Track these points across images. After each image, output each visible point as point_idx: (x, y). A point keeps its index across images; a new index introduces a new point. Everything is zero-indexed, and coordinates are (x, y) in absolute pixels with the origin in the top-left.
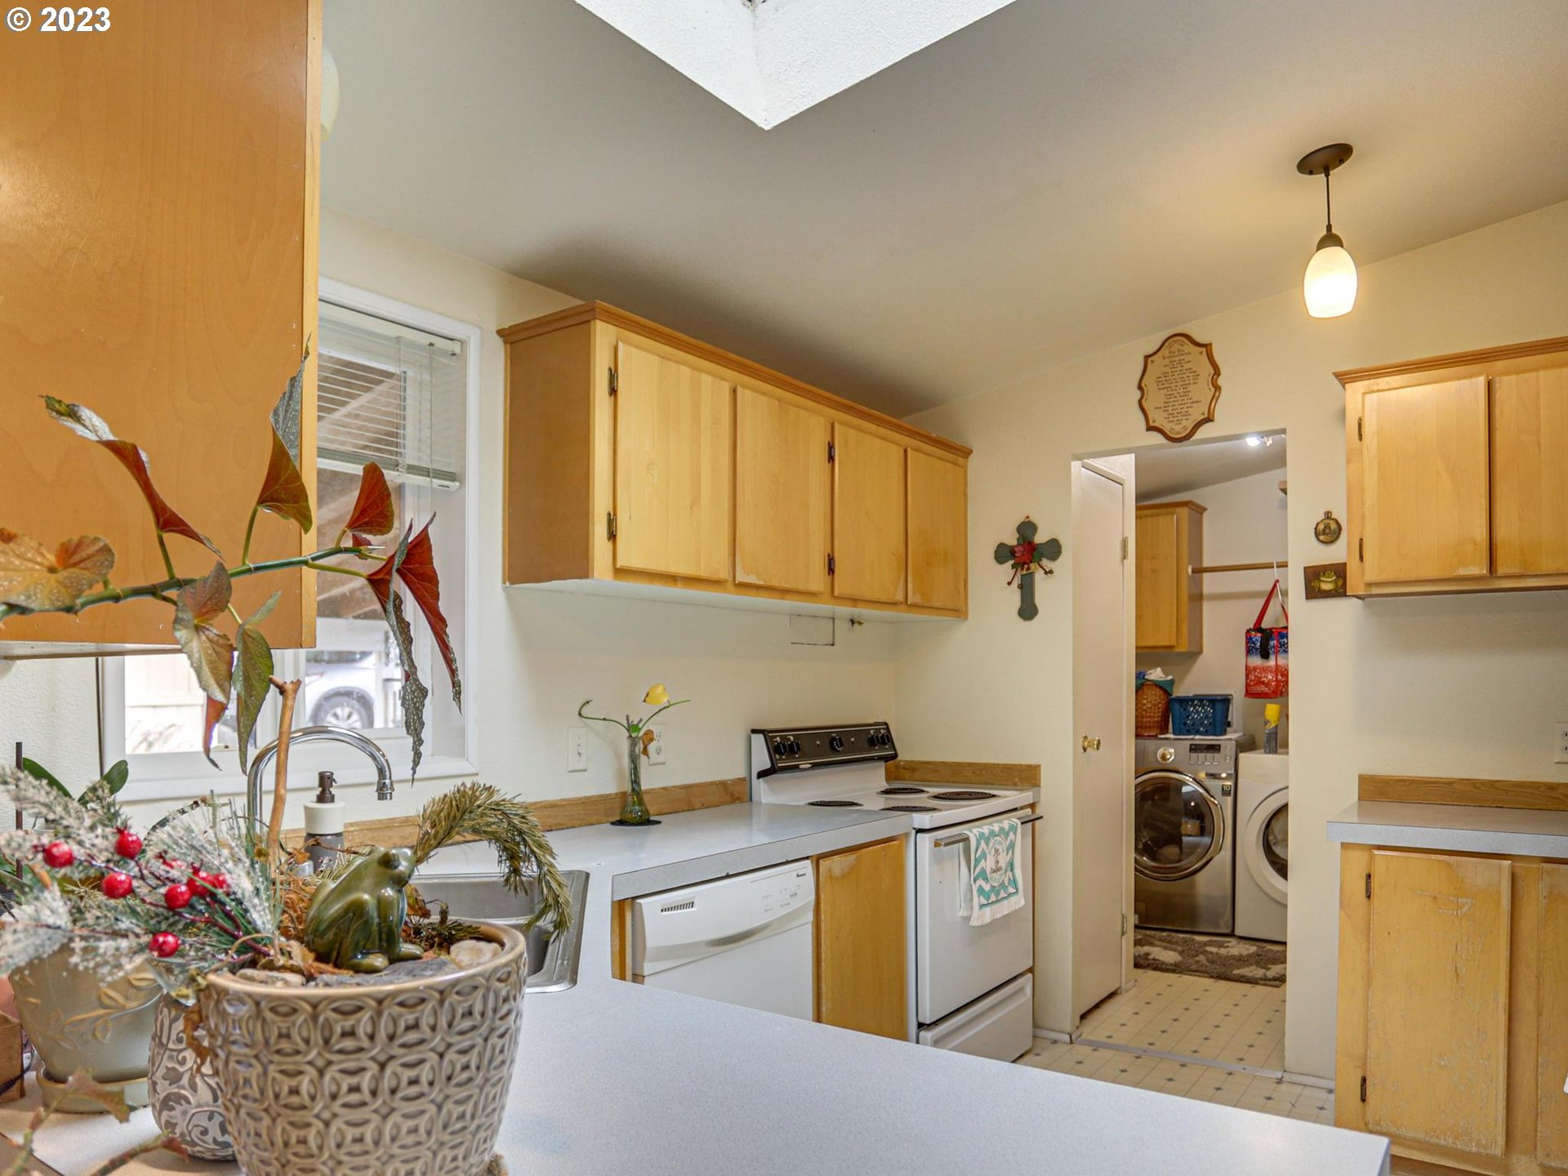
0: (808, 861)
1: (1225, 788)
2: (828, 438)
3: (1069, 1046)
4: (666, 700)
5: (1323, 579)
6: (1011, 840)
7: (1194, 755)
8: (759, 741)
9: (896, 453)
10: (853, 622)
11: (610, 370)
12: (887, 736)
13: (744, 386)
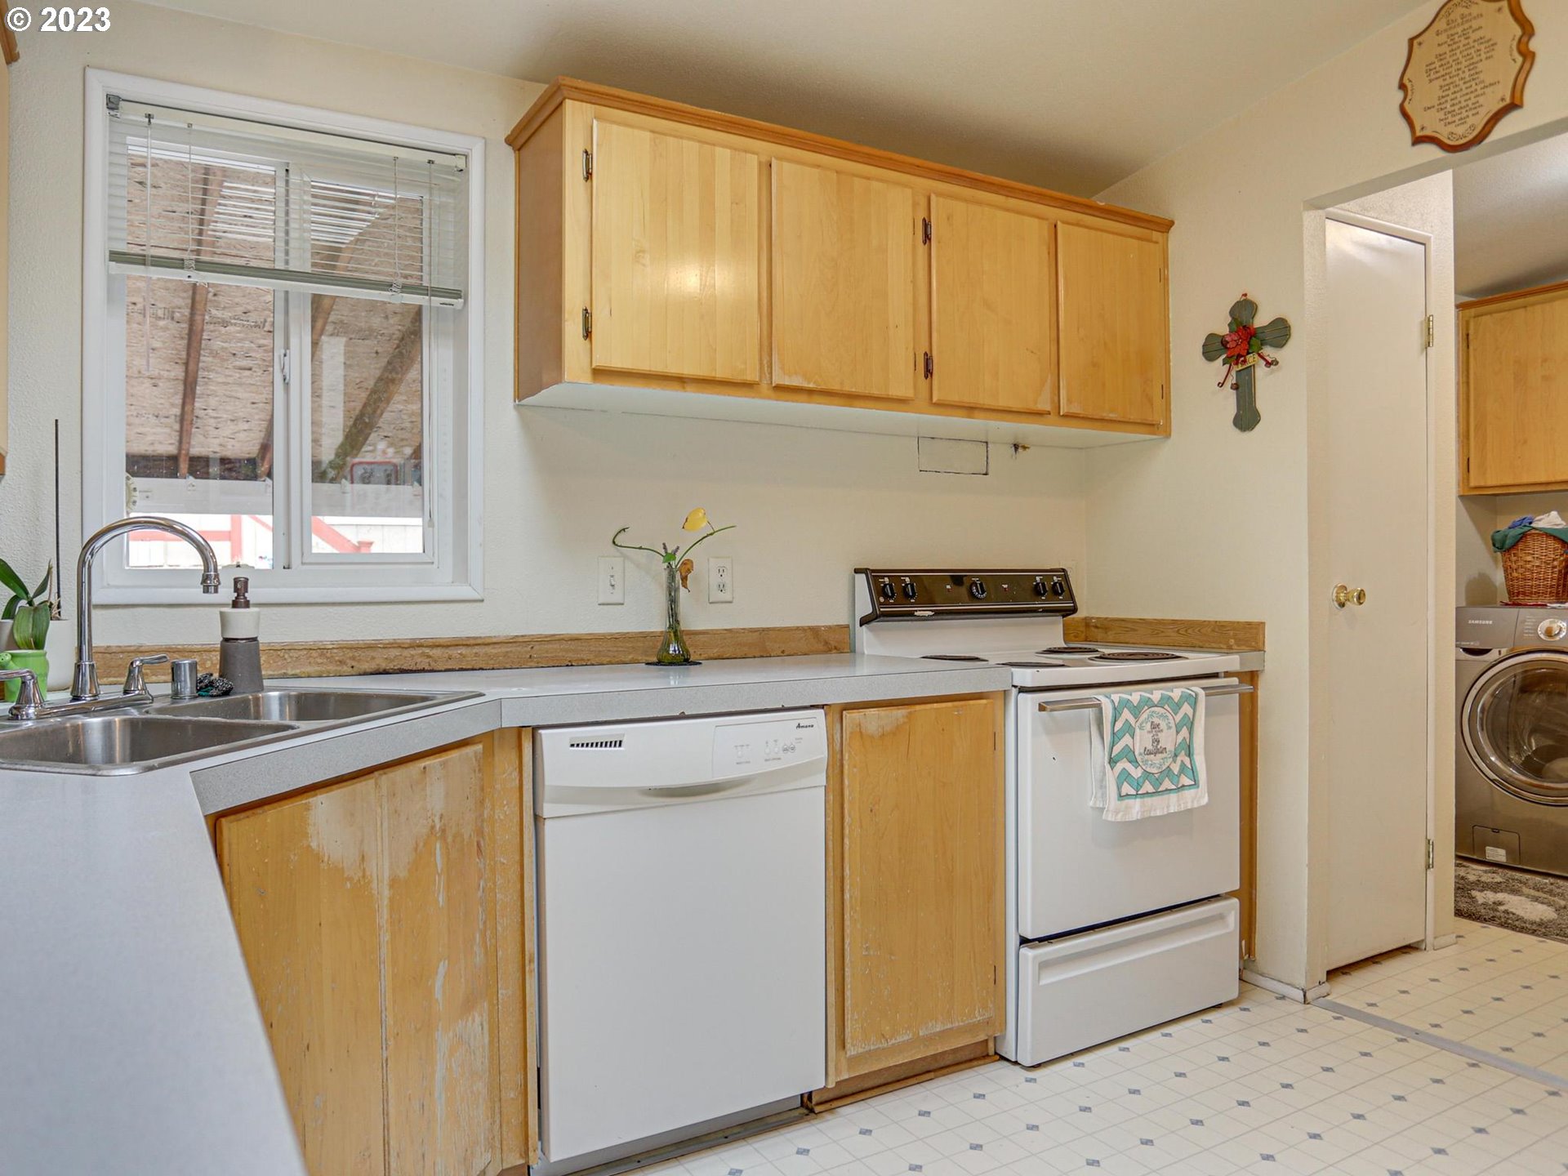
0: (821, 712)
2: (922, 214)
4: (707, 526)
6: (1186, 715)
8: (861, 579)
9: (1037, 229)
10: (1016, 447)
11: (584, 153)
12: (1061, 585)
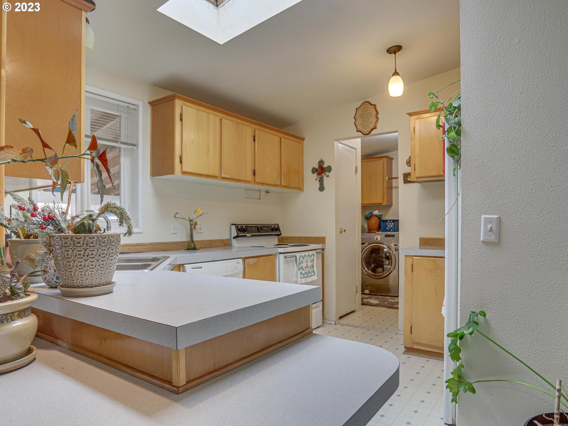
0: (241, 259)
1: (396, 248)
2: (253, 134)
3: (334, 325)
4: (201, 212)
5: (408, 177)
6: (313, 259)
7: (386, 238)
8: (233, 227)
9: (277, 139)
10: (267, 192)
11: (180, 114)
12: (278, 228)
13: (224, 118)
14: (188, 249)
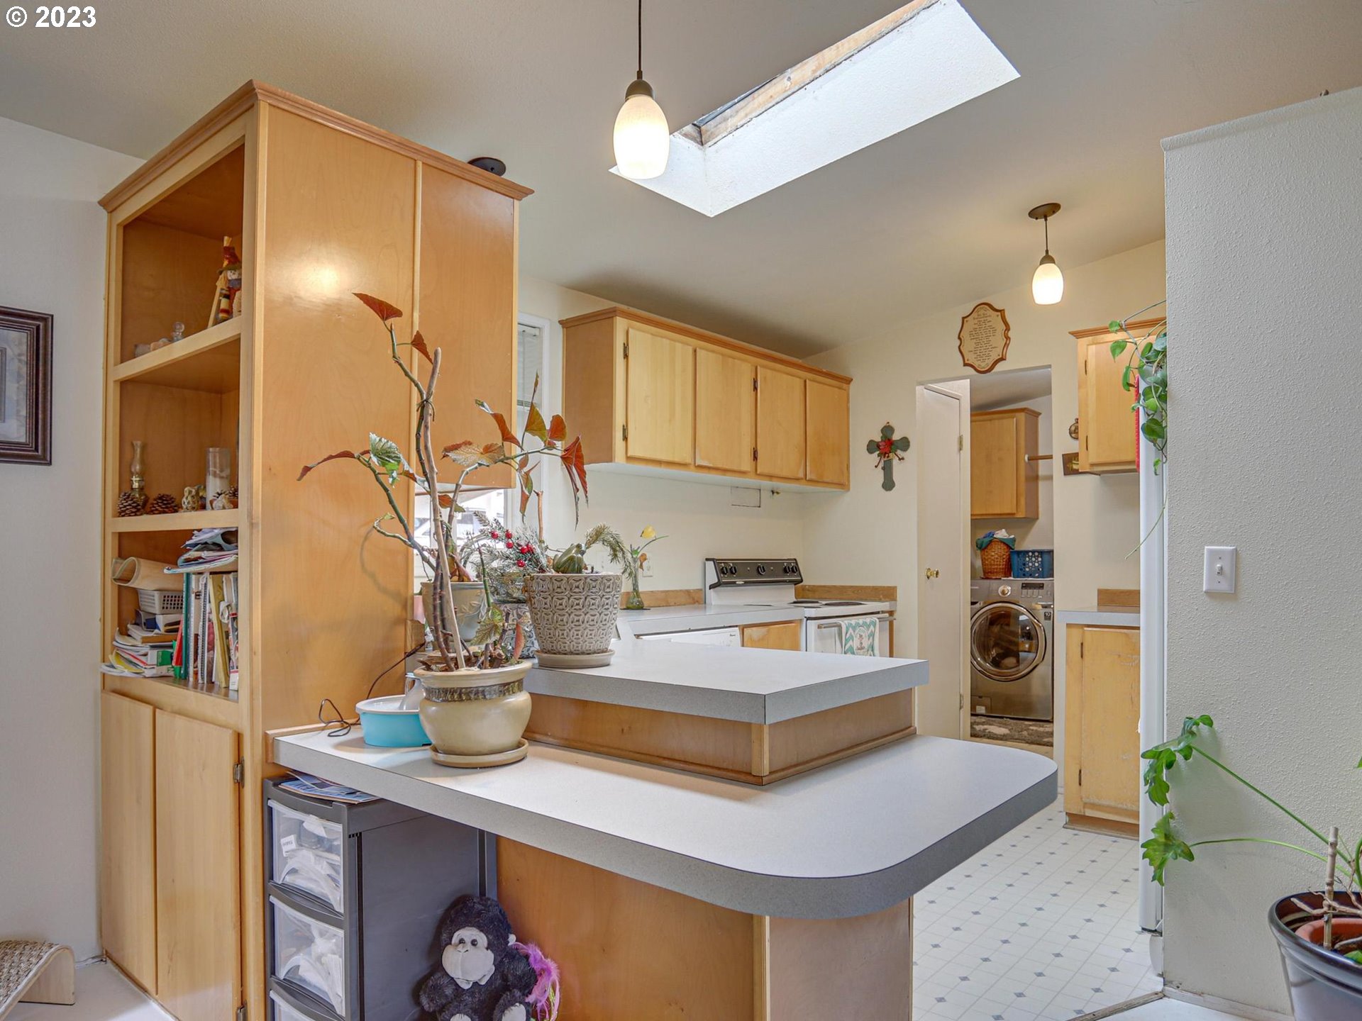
0: (737, 628)
1: (1047, 614)
2: (753, 376)
4: (653, 536)
5: (1074, 462)
6: (872, 631)
7: (1025, 591)
8: (710, 565)
9: (798, 383)
10: (773, 492)
11: (624, 344)
12: (795, 567)
13: (700, 348)
14: (628, 608)
